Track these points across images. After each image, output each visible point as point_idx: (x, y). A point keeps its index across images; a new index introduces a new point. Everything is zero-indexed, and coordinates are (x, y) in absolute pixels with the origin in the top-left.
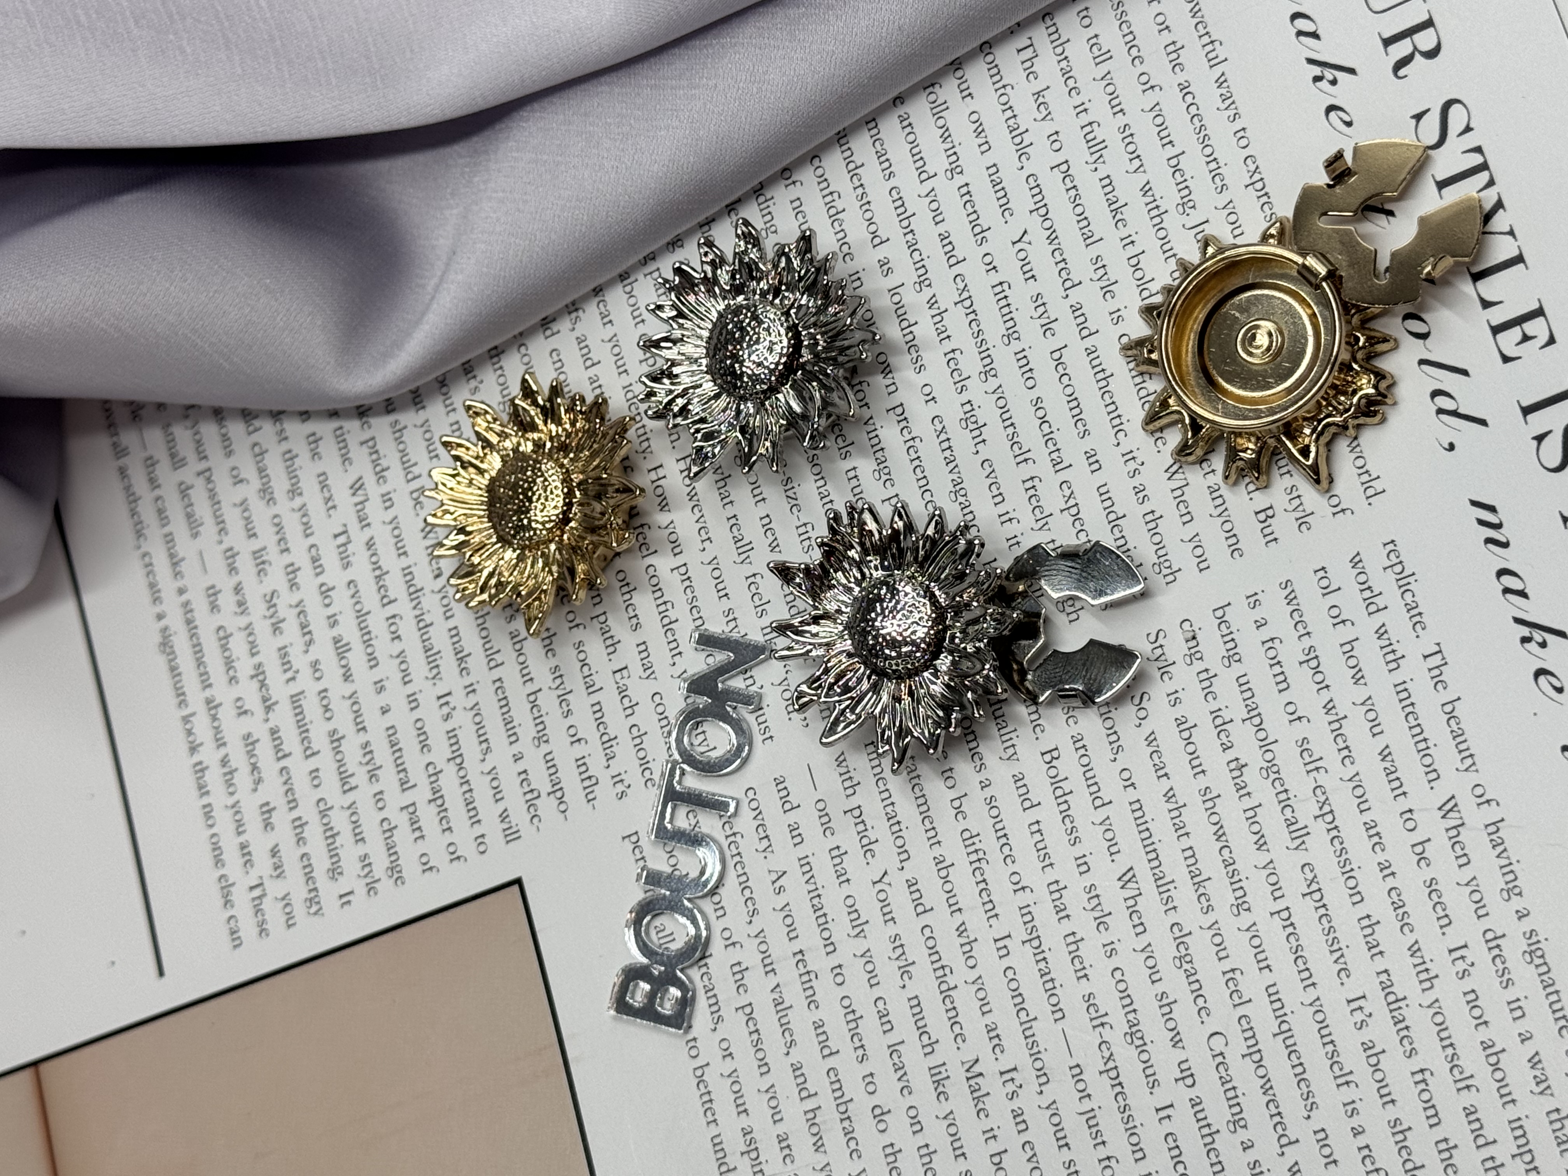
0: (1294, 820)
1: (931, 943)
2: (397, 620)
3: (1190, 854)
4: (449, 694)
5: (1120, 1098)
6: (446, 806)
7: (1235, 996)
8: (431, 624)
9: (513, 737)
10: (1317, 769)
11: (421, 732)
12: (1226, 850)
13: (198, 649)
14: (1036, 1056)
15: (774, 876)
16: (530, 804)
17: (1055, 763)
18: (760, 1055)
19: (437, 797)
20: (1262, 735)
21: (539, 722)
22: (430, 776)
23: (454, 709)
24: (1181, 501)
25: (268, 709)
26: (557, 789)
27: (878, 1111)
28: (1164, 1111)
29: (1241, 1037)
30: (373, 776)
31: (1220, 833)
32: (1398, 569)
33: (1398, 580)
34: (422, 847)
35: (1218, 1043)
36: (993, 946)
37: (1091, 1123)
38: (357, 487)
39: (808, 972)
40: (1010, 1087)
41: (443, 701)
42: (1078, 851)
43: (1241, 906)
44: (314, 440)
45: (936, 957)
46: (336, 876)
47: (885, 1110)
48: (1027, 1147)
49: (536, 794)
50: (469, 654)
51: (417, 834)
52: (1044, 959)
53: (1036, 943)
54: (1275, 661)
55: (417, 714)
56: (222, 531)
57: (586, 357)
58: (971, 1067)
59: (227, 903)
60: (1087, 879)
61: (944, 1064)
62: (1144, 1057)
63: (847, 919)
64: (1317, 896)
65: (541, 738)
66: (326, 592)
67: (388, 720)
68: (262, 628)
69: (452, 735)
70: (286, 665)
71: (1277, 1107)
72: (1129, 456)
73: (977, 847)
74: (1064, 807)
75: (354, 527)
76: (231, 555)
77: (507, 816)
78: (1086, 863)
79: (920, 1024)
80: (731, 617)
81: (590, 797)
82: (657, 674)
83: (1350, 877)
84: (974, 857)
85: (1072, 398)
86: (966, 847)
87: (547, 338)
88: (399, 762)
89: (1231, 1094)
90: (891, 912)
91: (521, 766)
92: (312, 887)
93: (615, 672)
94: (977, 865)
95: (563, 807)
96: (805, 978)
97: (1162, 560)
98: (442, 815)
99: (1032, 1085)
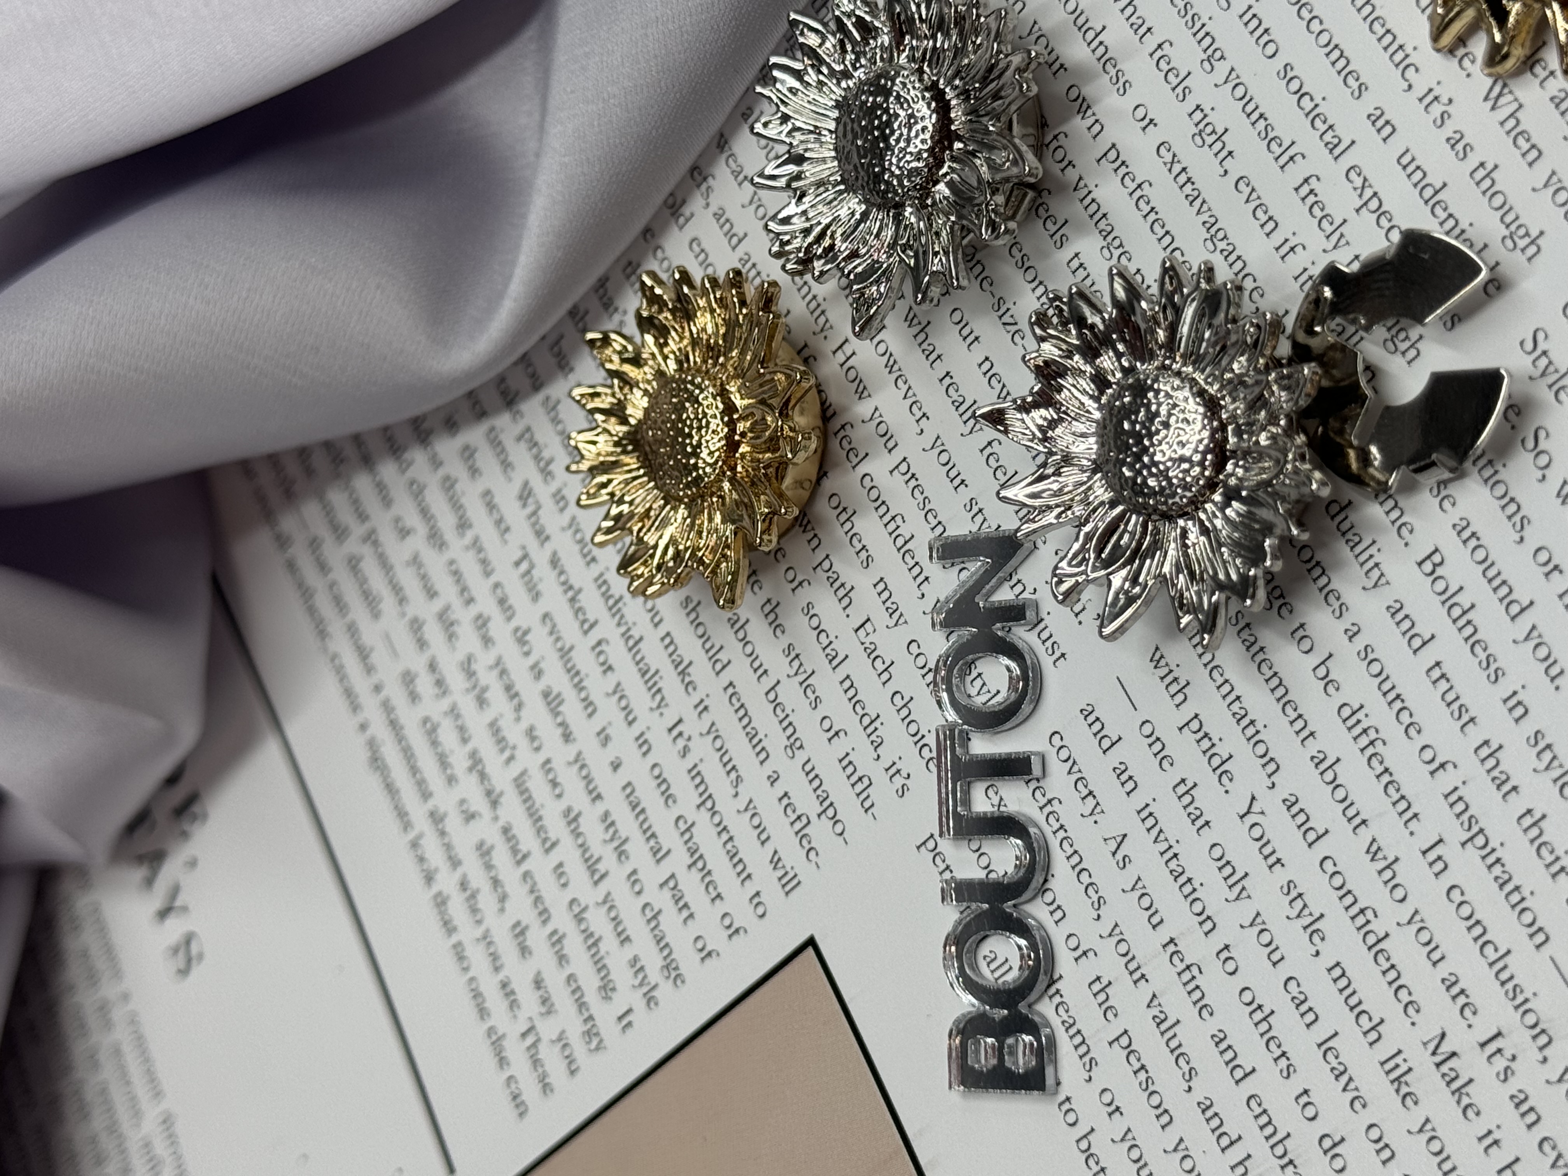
1: (1338, 881)
2: (604, 647)
4: (680, 721)
6: (708, 867)
8: (641, 639)
9: (763, 754)
11: (661, 780)
13: (408, 754)
14: (1523, 1008)
15: (1113, 845)
16: (802, 836)
17: (1439, 571)
18: (1155, 1100)
19: (696, 859)
21: (787, 724)
22: (682, 834)
23: (689, 739)
24: (1518, 134)
25: (494, 804)
26: (826, 805)
27: (1327, 1143)
30: (621, 854)
34: (694, 928)
36: (1423, 863)
38: (525, 495)
39: (1188, 967)
40: (1500, 1063)
41: (675, 732)
42: (1505, 687)
44: (468, 453)
45: (1349, 900)
46: (610, 994)
47: (1337, 1139)
48: (1547, 1147)
49: (804, 820)
50: (690, 663)
51: (685, 913)
52: (1498, 860)
53: (1480, 841)
55: (651, 759)
56: (402, 600)
57: (730, 235)
58: (1437, 1047)
59: (502, 1061)
60: (1528, 727)
61: (1399, 1052)
63: (1219, 877)
65: (794, 745)
66: (521, 637)
67: (623, 776)
68: (467, 705)
69: (695, 773)
70: (501, 742)
72: (1430, 99)
73: (1364, 725)
74: (1469, 630)
75: (533, 545)
76: (416, 626)
77: (779, 859)
78: (1519, 703)
79: (1353, 1001)
80: (975, 509)
81: (867, 804)
82: (906, 616)
84: (1364, 741)
85: (1332, 47)
86: (1349, 729)
87: (681, 228)
88: (645, 826)
90: (1274, 852)
91: (779, 789)
92: (586, 1015)
93: (857, 630)
94: (1370, 751)
95: (839, 828)
96: (1187, 976)
97: (1513, 228)
98: (707, 879)
99: (1530, 1053)
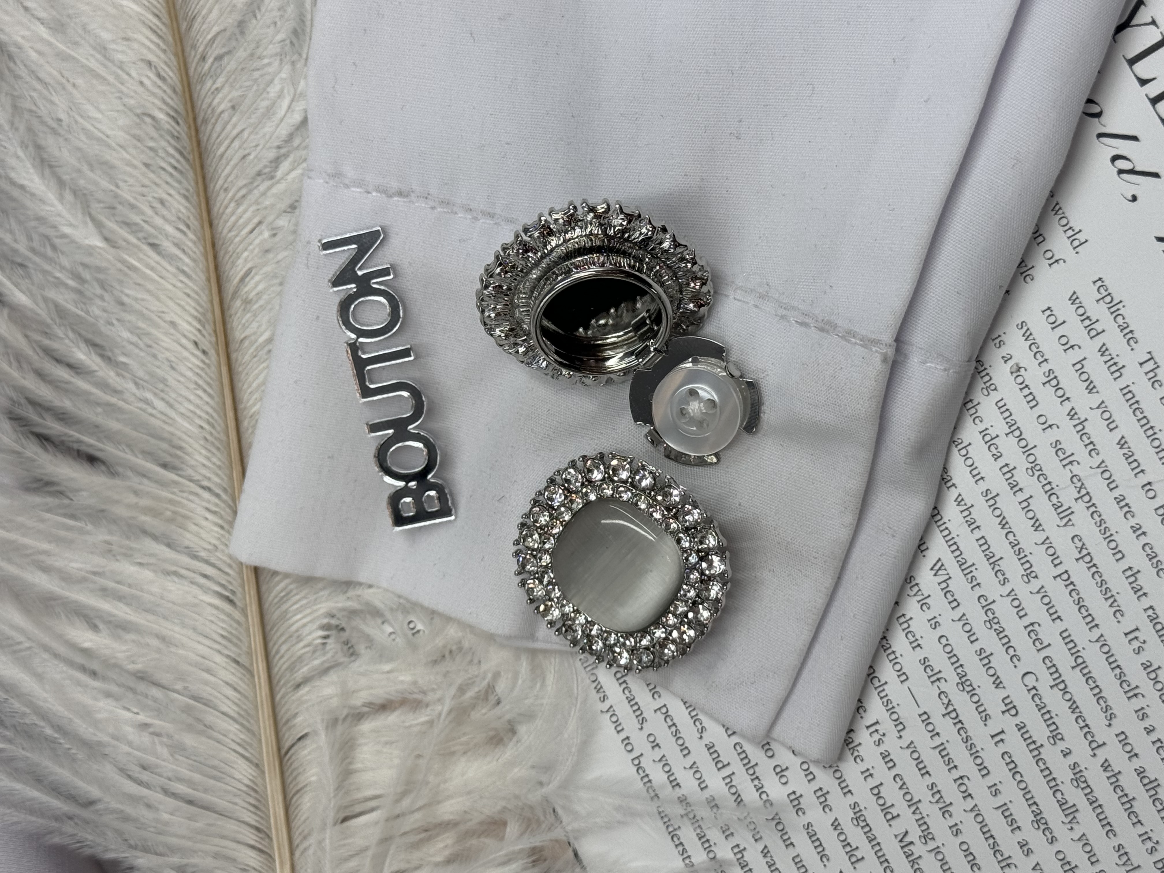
0: (1059, 504)
3: (983, 542)
5: (962, 732)
7: (1037, 643)
10: (1071, 463)
12: (1011, 535)
14: (891, 711)
18: (680, 742)
20: (1023, 443)
27: (778, 770)
28: (998, 737)
29: (1047, 673)
31: (1004, 522)
32: (1108, 299)
33: (1109, 308)
35: (1030, 680)
37: (944, 753)
40: (876, 737)
43: (1030, 575)
47: (784, 767)
48: (897, 779)
54: (1024, 385)
62: (976, 698)
64: (1087, 559)
71: (1084, 721)
83: (1111, 541)
89: (1047, 716)
99: (892, 732)
